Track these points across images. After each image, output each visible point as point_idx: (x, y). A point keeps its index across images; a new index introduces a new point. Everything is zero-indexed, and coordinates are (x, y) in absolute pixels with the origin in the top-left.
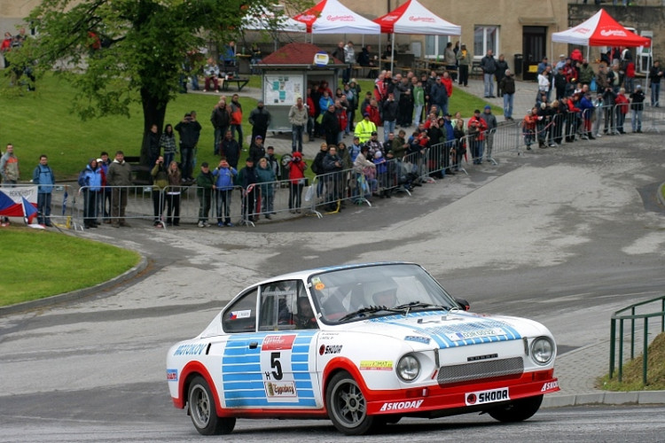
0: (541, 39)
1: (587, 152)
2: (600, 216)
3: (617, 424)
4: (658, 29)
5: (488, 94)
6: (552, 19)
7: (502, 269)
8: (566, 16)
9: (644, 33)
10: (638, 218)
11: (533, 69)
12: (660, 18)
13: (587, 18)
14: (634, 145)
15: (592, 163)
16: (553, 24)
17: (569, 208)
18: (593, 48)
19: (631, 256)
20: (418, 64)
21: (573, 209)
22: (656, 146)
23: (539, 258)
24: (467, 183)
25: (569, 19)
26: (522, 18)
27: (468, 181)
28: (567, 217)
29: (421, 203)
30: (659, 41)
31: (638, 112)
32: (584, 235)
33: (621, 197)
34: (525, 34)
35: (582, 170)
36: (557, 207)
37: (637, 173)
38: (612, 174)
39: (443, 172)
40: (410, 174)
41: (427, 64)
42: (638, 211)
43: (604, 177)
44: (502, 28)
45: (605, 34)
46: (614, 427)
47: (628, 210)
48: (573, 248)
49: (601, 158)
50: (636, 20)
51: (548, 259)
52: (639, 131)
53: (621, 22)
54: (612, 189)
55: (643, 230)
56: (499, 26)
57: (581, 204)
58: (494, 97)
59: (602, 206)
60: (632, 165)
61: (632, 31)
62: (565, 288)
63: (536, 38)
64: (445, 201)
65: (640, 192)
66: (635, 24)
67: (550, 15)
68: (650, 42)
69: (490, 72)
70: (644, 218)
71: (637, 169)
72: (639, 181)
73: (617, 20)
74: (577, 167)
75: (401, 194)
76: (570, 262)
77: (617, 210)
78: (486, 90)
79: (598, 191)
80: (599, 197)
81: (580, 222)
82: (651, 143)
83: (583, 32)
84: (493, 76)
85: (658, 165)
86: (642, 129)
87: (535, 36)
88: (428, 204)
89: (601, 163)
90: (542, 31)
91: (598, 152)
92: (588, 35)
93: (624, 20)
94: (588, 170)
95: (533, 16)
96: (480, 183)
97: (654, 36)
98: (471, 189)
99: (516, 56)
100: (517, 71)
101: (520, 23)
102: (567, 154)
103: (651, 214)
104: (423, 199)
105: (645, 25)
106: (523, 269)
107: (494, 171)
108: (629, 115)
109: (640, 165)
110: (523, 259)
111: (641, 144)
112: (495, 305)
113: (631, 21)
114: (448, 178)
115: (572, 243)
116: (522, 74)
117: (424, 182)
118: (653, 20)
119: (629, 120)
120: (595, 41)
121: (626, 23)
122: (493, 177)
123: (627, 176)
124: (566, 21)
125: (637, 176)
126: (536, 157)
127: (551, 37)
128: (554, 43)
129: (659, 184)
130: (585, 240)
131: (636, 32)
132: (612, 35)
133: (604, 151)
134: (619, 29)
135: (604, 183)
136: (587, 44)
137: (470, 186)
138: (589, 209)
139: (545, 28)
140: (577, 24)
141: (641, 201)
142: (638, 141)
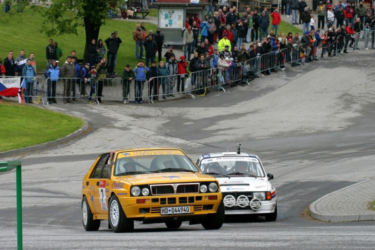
2: (366, 100)
5: (294, 22)
7: (306, 132)
15: (361, 66)
17: (347, 94)
20: (253, 3)
21: (350, 95)
23: (329, 126)
24: (284, 78)
27: (284, 76)
28: (347, 100)
29: (256, 90)
32: (357, 111)
35: (355, 70)
36: (340, 94)
38: (373, 73)
39: (270, 71)
40: (249, 72)
41: (259, 3)
43: (368, 75)
48: (350, 120)
49: (366, 63)
51: (335, 127)
54: (373, 83)
57: (355, 92)
58: (298, 24)
59: (367, 93)
62: (346, 145)
64: (270, 89)
69: (295, 9)
74: (352, 69)
75: (244, 84)
76: (349, 128)
78: (293, 20)
79: (365, 84)
80: (366, 88)
81: (354, 103)
84: (297, 11)
88: (260, 91)
89: (366, 66)
91: (365, 59)
94: (359, 71)
96: (292, 78)
98: (287, 82)
102: (346, 60)
104: (257, 88)
106: (320, 132)
107: (301, 70)
110: (320, 127)
112: (303, 155)
114: (272, 75)
115: (349, 116)
117: (258, 77)
122: (300, 74)
126: (326, 62)
130: (358, 115)
133: (368, 59)
135: (368, 79)
137: (286, 79)
138: (359, 95)
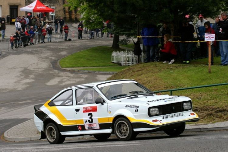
0: (16, 10)
1: (32, 49)
2: (38, 72)
3: (45, 149)
4: (57, 6)
6: (20, 3)
7: (4, 91)
8: (25, 2)
9: (52, 7)
10: (51, 72)
11: (13, 20)
12: (57, 2)
13: (32, 2)
14: (49, 47)
15: (34, 53)
16: (20, 5)
17: (27, 69)
18: (34, 13)
19: (49, 86)
21: (28, 70)
22: (56, 47)
23: (16, 87)
25: (26, 3)
26: (9, 3)
28: (26, 72)
30: (57, 10)
31: (51, 35)
32: (32, 79)
33: (45, 65)
34: (10, 8)
35: (31, 56)
36: (22, 69)
37: (50, 56)
38: (41, 57)
42: (51, 70)
43: (39, 58)
44: (2, 6)
45: (38, 8)
46: (44, 150)
47: (47, 69)
48: (28, 84)
49: (37, 51)
50: (49, 3)
51: (20, 88)
52: (50, 42)
53: (44, 4)
54: (41, 62)
55: (53, 76)
56: (1, 6)
57: (31, 68)
59: (38, 68)
60: (49, 54)
61: (48, 7)
62: (25, 98)
63: (14, 10)
65: (51, 63)
66: (49, 4)
67: (19, 2)
68: (54, 10)
70: (53, 72)
71: (50, 55)
72: (51, 59)
73: (42, 3)
74: (29, 55)
76: (27, 88)
77: (43, 70)
79: (37, 63)
80: (37, 65)
81: (31, 74)
82: (55, 46)
83: (31, 7)
85: (57, 53)
86: (52, 41)
87: (14, 9)
89: (37, 53)
90: (16, 7)
91: (36, 49)
92: (33, 8)
93: (45, 3)
94: (33, 56)
95: (13, 2)
97: (56, 8)
99: (7, 16)
100: (8, 22)
101: (9, 4)
102: (26, 50)
103: (55, 71)
105: (52, 4)
106: (11, 91)
107: (1, 57)
108: (47, 36)
109: (51, 53)
110: (11, 87)
111: (51, 46)
112: (1, 105)
113: (47, 3)
115: (28, 82)
116: (9, 23)
118: (55, 3)
119: (47, 38)
120: (35, 10)
121: (46, 4)
123: (47, 58)
124: (25, 4)
125: (50, 58)
126: (15, 51)
127: (19, 9)
128: (21, 11)
129: (58, 60)
130: (33, 81)
131: (49, 7)
132: (41, 8)
133: (39, 49)
134: (43, 6)
135: (39, 60)
136: (32, 11)
138: (33, 70)
139: (17, 6)
140: (29, 5)
141: (52, 66)
142: (50, 45)
